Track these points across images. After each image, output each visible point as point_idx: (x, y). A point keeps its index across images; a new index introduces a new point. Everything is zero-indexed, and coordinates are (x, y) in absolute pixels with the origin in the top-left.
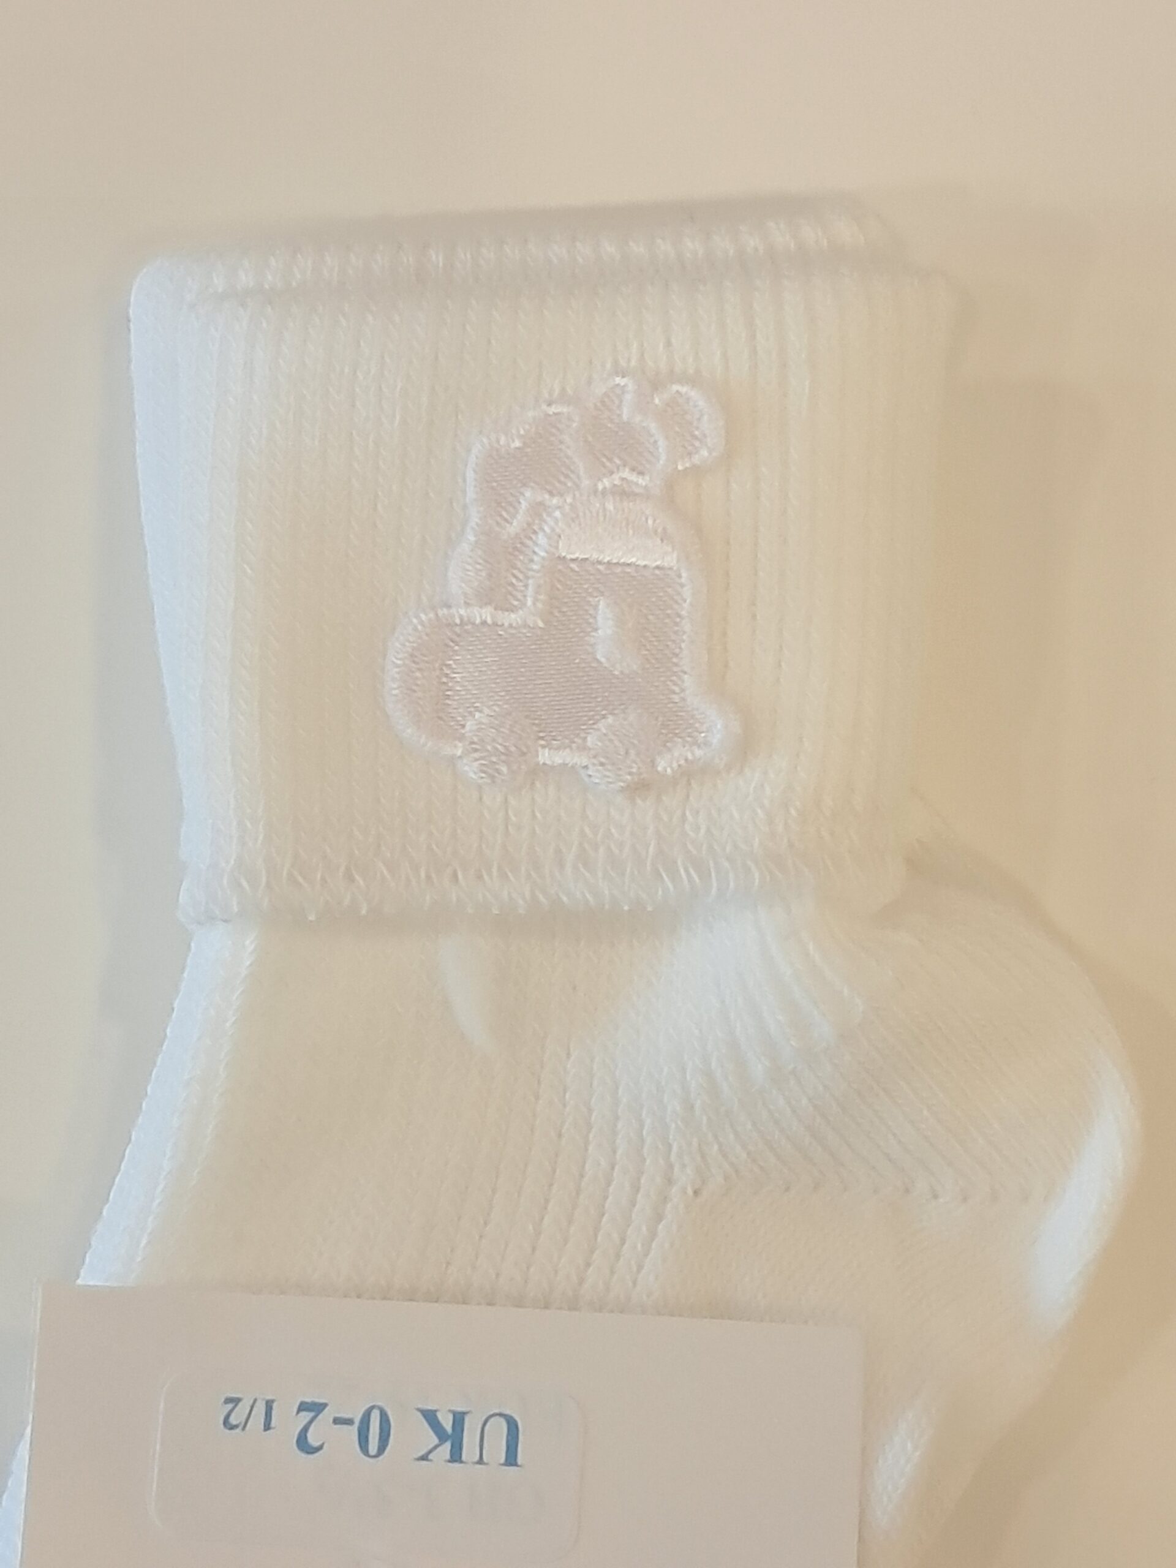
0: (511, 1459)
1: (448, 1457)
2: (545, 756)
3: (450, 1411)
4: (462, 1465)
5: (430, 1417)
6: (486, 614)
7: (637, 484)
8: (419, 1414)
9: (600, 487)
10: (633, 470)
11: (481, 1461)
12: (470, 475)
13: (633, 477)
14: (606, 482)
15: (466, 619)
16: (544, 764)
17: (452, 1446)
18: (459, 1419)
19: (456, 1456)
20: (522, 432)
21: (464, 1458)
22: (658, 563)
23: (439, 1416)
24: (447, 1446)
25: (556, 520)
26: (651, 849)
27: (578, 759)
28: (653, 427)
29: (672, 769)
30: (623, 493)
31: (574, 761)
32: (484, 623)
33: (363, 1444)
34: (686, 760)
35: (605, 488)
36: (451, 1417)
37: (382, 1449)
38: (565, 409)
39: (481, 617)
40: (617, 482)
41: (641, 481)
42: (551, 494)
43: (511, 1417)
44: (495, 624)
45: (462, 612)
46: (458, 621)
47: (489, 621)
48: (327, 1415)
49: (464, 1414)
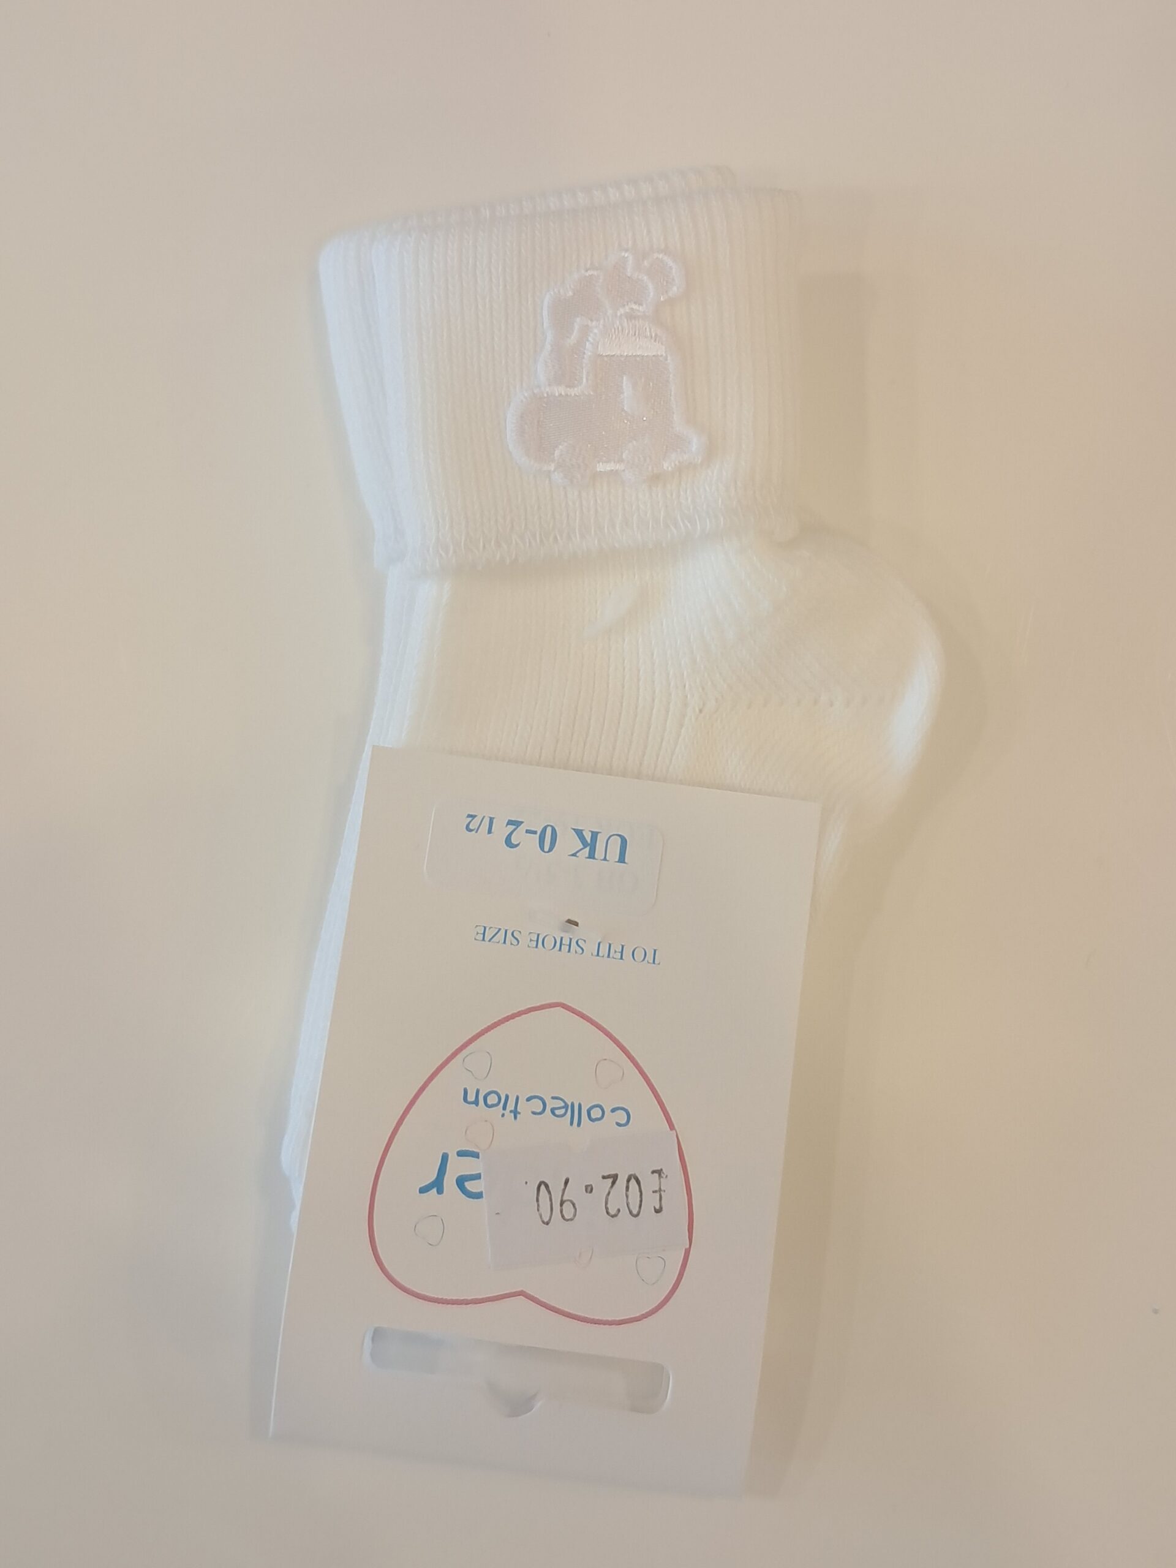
0: (622, 860)
1: (587, 855)
2: (601, 467)
3: (590, 831)
4: (594, 860)
5: (579, 833)
6: (559, 390)
7: (639, 311)
8: (573, 831)
9: (619, 314)
10: (635, 303)
11: (605, 859)
12: (545, 313)
13: (635, 307)
14: (622, 311)
15: (550, 394)
16: (601, 471)
17: (590, 848)
18: (595, 835)
19: (592, 856)
20: (572, 286)
21: (596, 856)
22: (654, 354)
23: (584, 833)
24: (587, 849)
25: (595, 334)
26: (662, 513)
27: (619, 467)
28: (645, 278)
29: (672, 467)
30: (631, 316)
31: (617, 468)
32: (560, 395)
33: (542, 846)
34: (679, 462)
35: (621, 315)
36: (590, 834)
37: (550, 850)
38: (595, 273)
39: (558, 391)
40: (627, 311)
41: (641, 309)
42: (592, 320)
43: (624, 837)
44: (567, 395)
45: (547, 390)
46: (545, 395)
47: (563, 394)
48: (522, 828)
49: (598, 833)
